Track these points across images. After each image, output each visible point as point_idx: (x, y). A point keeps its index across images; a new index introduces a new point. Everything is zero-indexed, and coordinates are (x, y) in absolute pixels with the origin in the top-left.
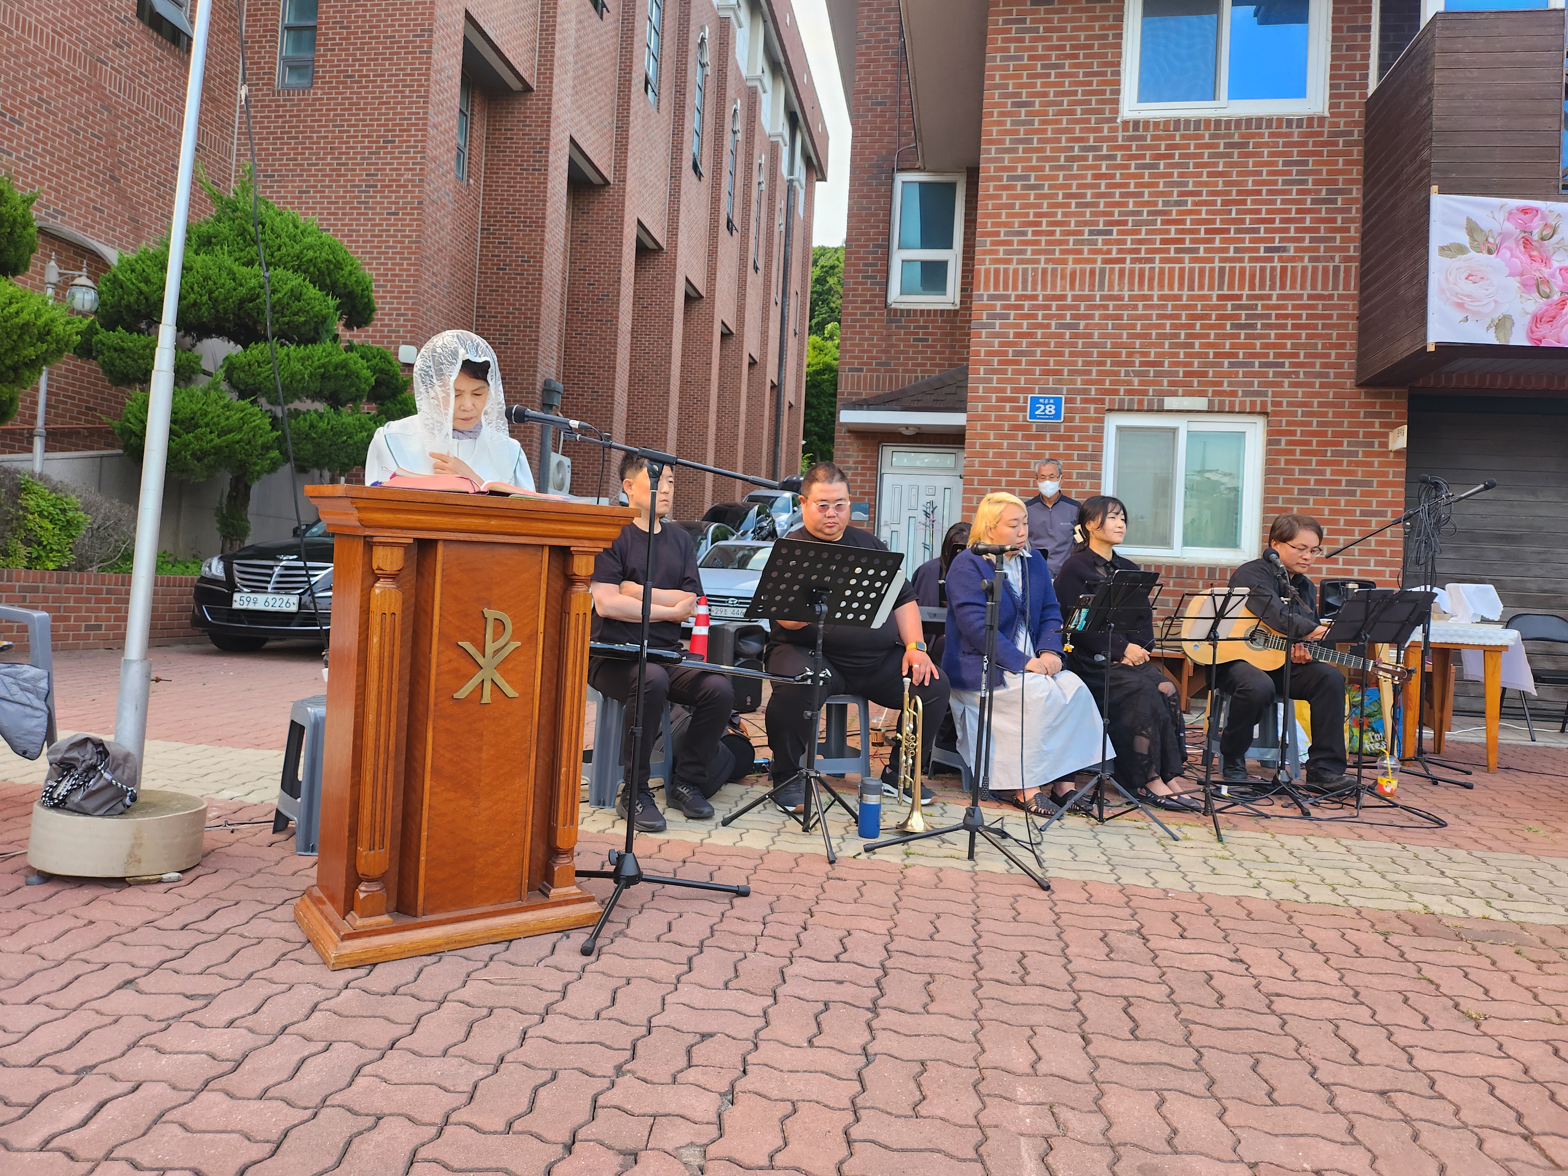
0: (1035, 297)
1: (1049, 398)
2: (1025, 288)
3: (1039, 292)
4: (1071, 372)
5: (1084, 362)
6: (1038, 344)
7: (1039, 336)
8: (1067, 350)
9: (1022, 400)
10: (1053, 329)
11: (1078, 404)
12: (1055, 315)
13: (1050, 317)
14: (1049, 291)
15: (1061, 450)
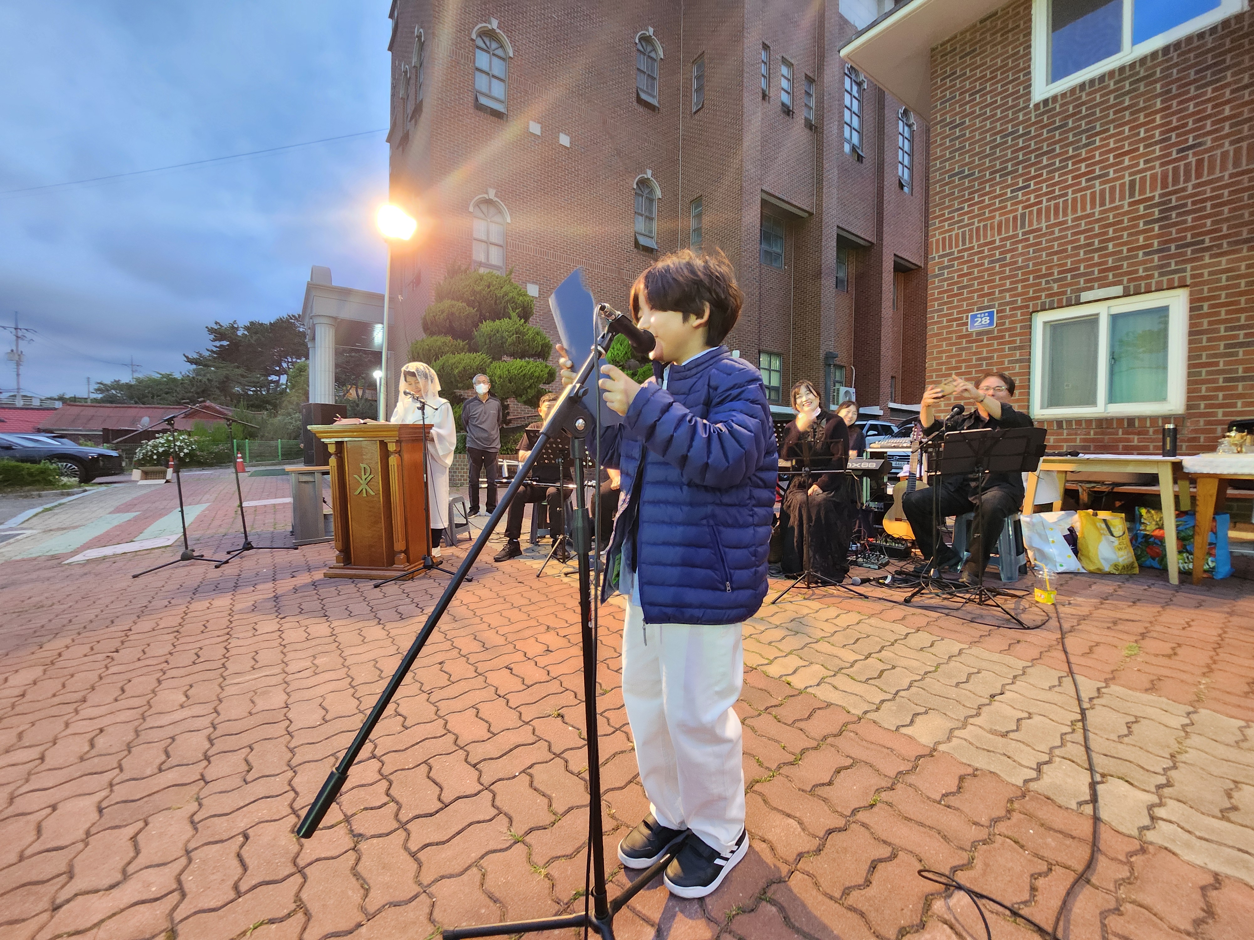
0: (972, 248)
1: (984, 313)
2: (964, 244)
3: (975, 244)
4: (1001, 292)
5: (1010, 282)
6: (975, 279)
7: (976, 273)
8: (997, 277)
9: (965, 319)
10: (986, 266)
11: (1008, 312)
12: (987, 256)
13: (984, 258)
14: (982, 241)
15: (996, 347)
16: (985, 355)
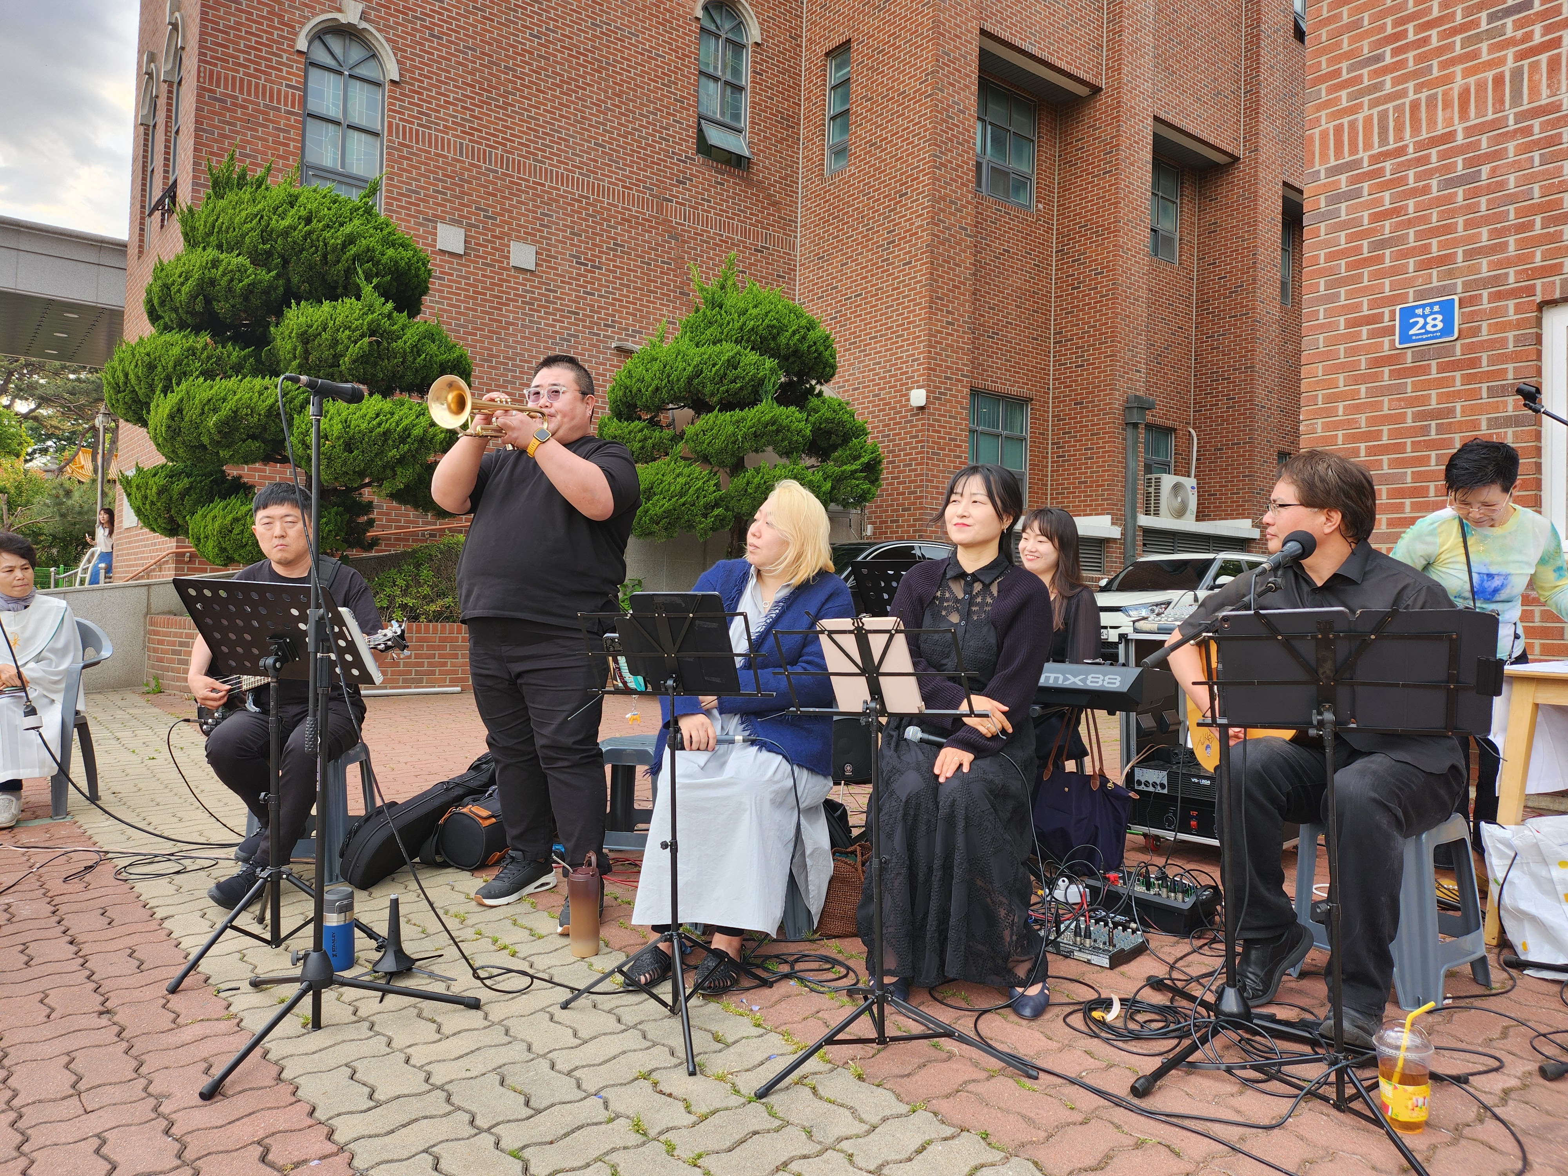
0: (1401, 151)
1: (1431, 305)
2: (1384, 140)
3: (1408, 140)
4: (1469, 255)
5: (1490, 232)
6: (1410, 223)
7: (1411, 210)
8: (1460, 221)
9: (1387, 317)
10: (1435, 193)
11: (1485, 305)
12: (1436, 169)
13: (1429, 174)
14: (1424, 135)
15: (1458, 386)
16: (1434, 404)
